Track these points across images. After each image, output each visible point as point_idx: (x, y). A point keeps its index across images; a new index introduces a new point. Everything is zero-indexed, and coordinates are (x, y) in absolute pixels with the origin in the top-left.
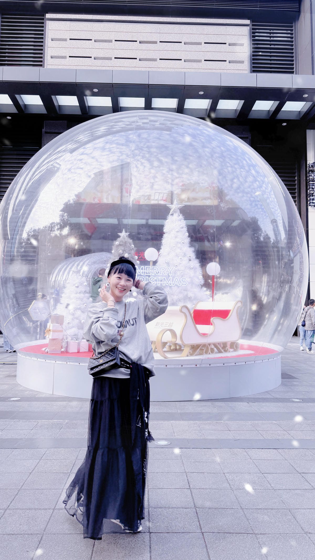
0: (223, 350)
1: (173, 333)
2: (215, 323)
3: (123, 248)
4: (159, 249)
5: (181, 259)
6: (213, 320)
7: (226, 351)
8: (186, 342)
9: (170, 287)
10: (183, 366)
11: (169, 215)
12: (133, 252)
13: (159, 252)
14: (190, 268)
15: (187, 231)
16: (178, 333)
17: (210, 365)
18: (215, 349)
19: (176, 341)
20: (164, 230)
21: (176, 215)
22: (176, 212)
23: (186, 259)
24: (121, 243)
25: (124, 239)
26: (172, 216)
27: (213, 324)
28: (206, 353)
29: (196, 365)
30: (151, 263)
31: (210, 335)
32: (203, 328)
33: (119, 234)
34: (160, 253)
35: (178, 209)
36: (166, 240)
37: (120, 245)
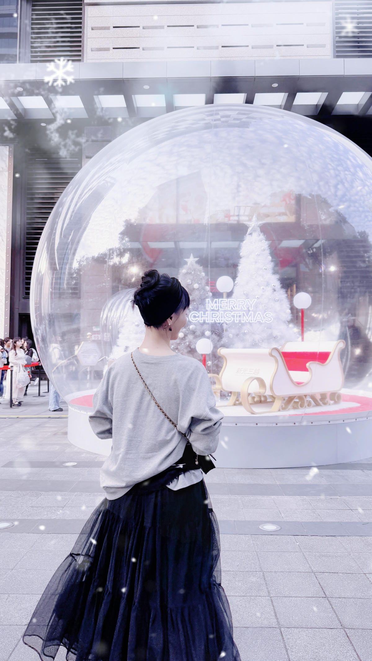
0: (321, 403)
1: (262, 382)
2: (312, 368)
3: (192, 277)
4: (234, 278)
5: (263, 289)
6: (309, 365)
7: (325, 404)
8: (277, 393)
9: (251, 324)
10: (278, 424)
11: (247, 235)
12: (204, 282)
13: (234, 281)
14: (276, 301)
15: (269, 254)
16: (268, 383)
17: (312, 423)
18: (313, 403)
19: (265, 392)
20: (241, 254)
21: (255, 235)
22: (255, 231)
23: (269, 289)
24: (189, 271)
25: (192, 265)
26: (250, 235)
27: (309, 370)
28: (302, 406)
29: (295, 424)
30: (225, 295)
31: (307, 384)
32: (297, 375)
33: (186, 260)
34: (236, 282)
35: (259, 226)
36: (243, 267)
37: (187, 273)
